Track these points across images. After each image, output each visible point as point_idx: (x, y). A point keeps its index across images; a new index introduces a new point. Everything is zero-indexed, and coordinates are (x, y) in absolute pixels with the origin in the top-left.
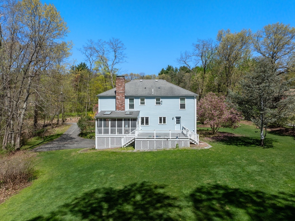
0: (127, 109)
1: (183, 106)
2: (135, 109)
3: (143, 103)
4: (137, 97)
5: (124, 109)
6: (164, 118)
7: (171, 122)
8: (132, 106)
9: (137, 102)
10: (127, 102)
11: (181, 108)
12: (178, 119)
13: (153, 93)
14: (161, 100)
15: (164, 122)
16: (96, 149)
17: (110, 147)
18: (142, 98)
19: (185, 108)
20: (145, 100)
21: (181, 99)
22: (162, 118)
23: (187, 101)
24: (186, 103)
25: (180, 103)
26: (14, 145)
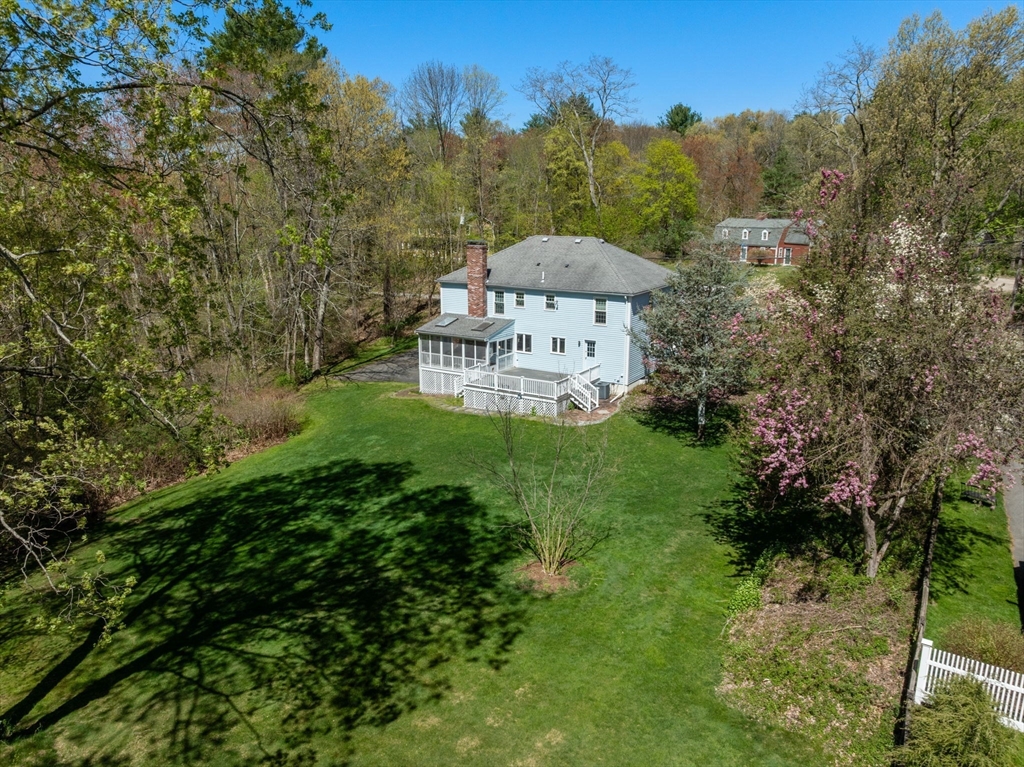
0: (491, 313)
1: (601, 318)
2: (506, 316)
3: (520, 303)
4: (510, 290)
5: (484, 314)
6: (562, 342)
7: (575, 351)
8: (500, 308)
9: (510, 299)
10: (491, 296)
11: (597, 321)
12: (591, 344)
13: (543, 283)
14: (556, 298)
15: (562, 349)
16: (420, 393)
17: (443, 392)
18: (520, 292)
19: (605, 322)
20: (525, 296)
21: (597, 300)
22: (559, 341)
23: (610, 307)
24: (606, 311)
25: (594, 310)
26: (310, 366)
